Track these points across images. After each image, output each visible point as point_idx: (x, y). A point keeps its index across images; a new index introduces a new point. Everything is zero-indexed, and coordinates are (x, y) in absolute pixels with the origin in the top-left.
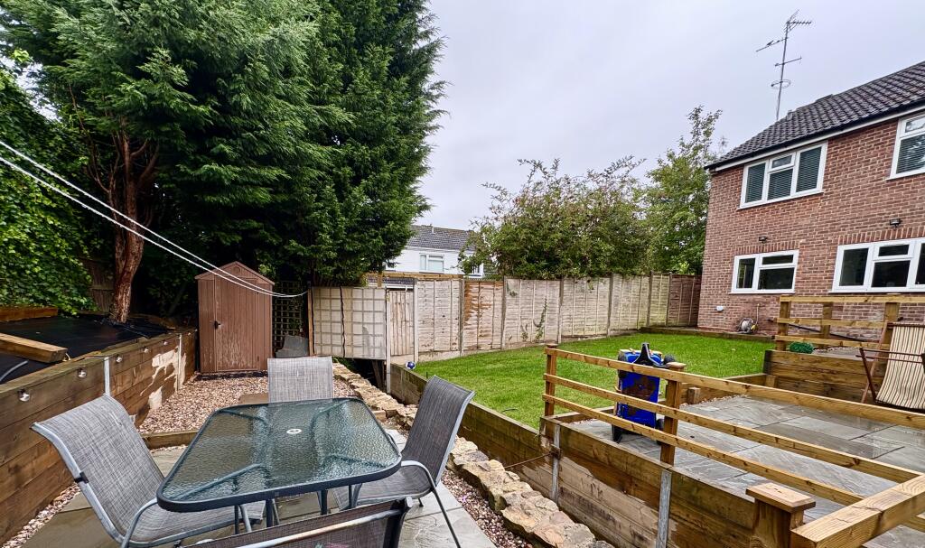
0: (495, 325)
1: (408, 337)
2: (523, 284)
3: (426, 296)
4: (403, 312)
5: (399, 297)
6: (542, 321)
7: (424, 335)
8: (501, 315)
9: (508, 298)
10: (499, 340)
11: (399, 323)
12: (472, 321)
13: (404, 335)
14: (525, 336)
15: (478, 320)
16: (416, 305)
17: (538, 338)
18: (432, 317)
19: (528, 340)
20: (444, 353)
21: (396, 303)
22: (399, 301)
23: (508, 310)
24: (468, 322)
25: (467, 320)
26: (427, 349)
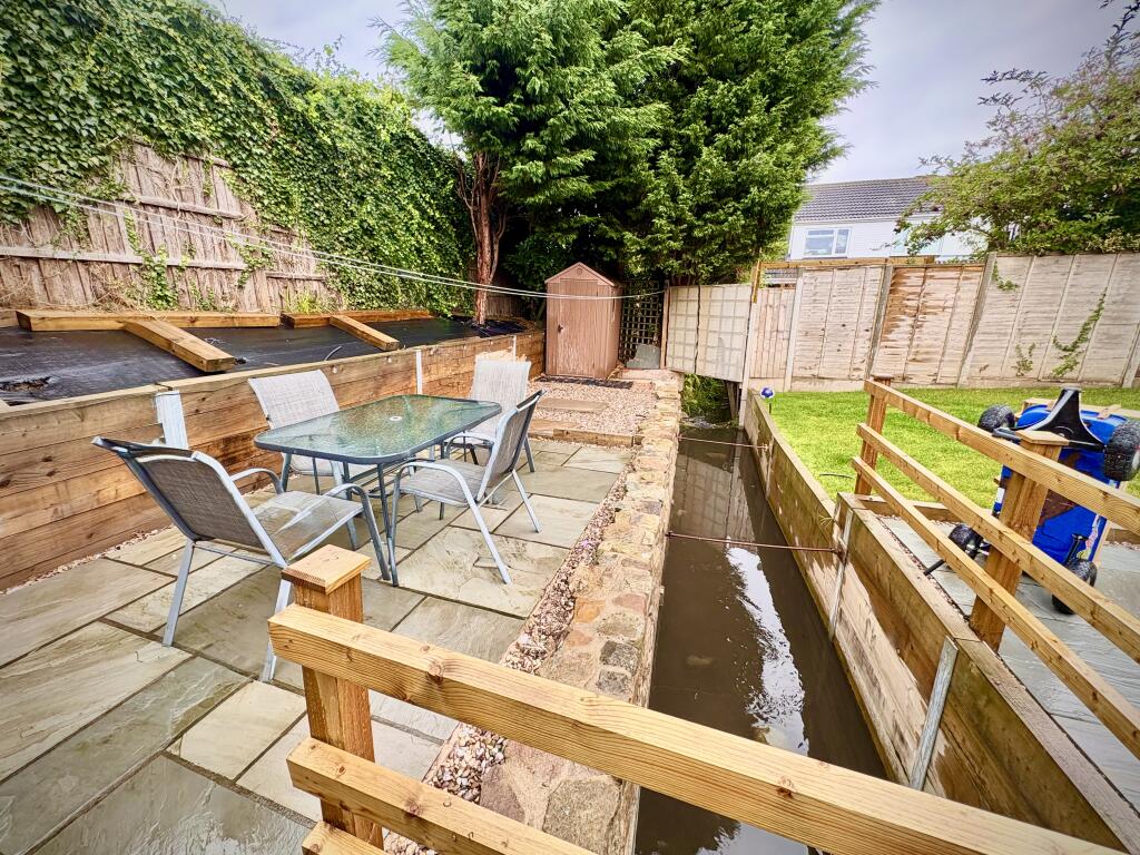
0: (950, 344)
1: (778, 355)
2: (1037, 267)
3: (815, 294)
4: (776, 319)
5: (771, 296)
6: (1082, 338)
7: (806, 353)
8: (967, 325)
9: (992, 293)
10: (956, 370)
11: (768, 335)
12: (900, 334)
13: (772, 350)
14: (1024, 366)
15: (913, 334)
16: (797, 308)
17: (1060, 372)
18: (823, 326)
19: (1032, 374)
20: (835, 382)
21: (766, 306)
22: (771, 302)
23: (985, 318)
24: (890, 336)
25: (889, 331)
26: (808, 373)
